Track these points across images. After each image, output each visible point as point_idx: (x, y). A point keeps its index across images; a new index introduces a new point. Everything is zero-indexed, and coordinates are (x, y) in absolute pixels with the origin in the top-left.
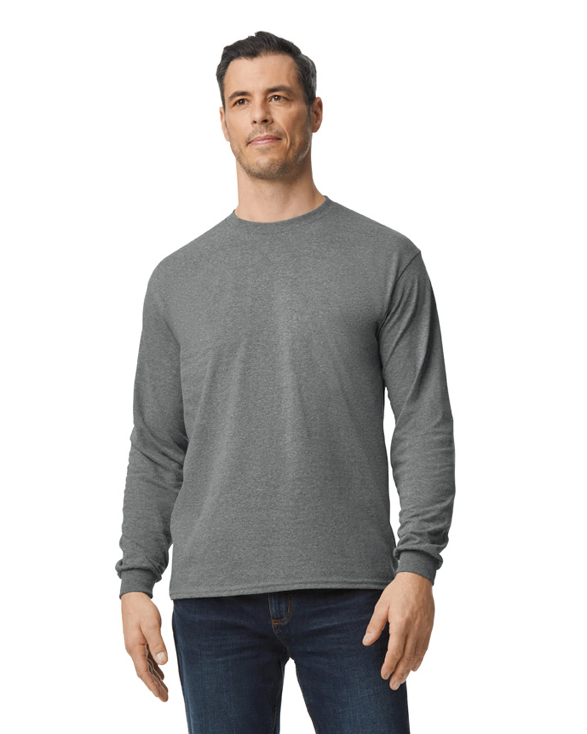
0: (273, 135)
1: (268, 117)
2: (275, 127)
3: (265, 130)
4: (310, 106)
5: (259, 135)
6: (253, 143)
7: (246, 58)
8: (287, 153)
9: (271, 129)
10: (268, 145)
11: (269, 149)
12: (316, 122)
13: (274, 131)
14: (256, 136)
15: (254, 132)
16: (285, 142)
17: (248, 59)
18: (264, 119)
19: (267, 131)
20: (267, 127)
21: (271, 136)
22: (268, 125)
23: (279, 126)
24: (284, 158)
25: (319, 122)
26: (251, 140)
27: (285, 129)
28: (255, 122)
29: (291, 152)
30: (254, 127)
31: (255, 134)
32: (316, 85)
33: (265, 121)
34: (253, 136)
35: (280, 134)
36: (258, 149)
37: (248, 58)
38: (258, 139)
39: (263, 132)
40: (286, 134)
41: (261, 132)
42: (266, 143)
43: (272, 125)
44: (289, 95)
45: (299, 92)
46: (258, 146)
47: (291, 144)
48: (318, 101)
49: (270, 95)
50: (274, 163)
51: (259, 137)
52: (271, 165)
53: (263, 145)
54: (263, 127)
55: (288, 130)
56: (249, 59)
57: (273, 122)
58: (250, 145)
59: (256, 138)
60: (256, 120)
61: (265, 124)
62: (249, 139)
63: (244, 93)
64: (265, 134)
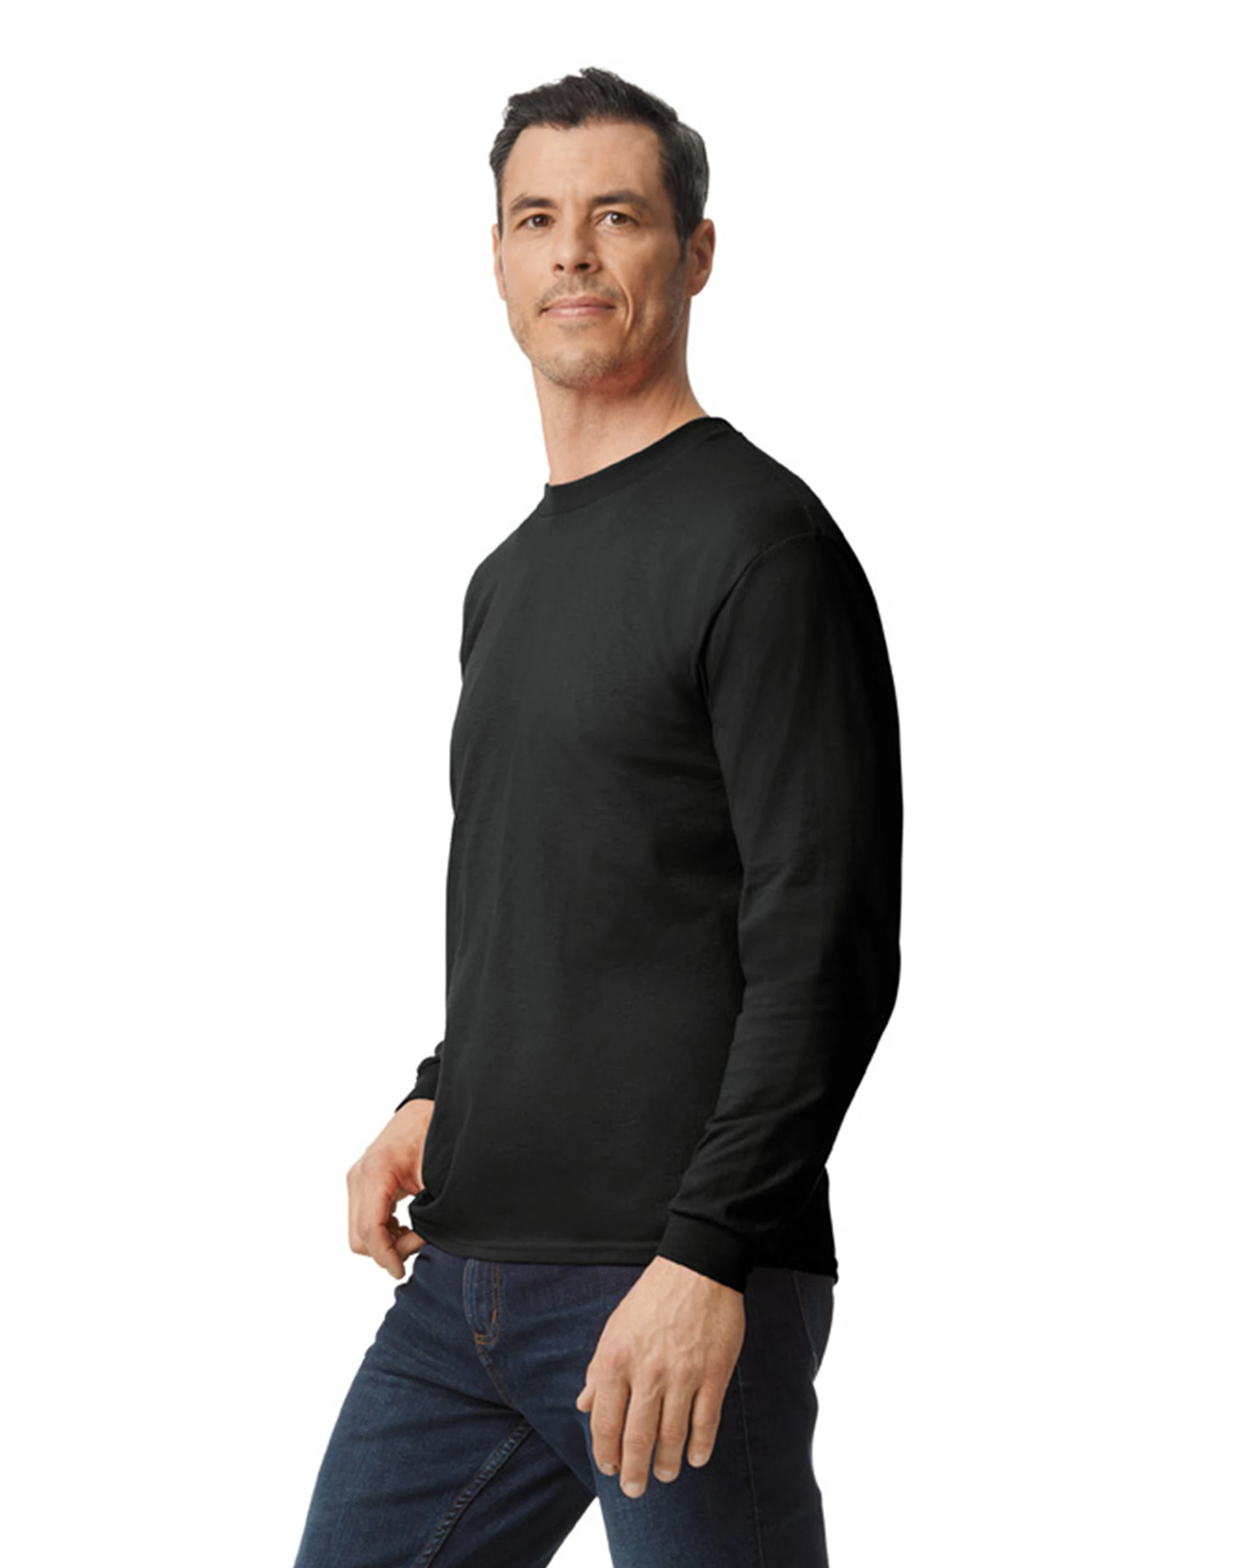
0: (599, 296)
1: (590, 258)
2: (605, 281)
3: (580, 287)
4: (686, 238)
5: (566, 295)
6: (550, 311)
7: (553, 127)
8: (624, 341)
9: (595, 285)
10: (584, 320)
11: (584, 328)
12: (698, 273)
13: (601, 288)
14: (558, 298)
15: (557, 290)
16: (623, 316)
17: (557, 129)
18: (581, 262)
19: (584, 288)
20: (585, 280)
21: (595, 299)
22: (589, 274)
23: (613, 278)
24: (617, 352)
25: (704, 273)
26: (548, 304)
27: (625, 288)
28: (560, 267)
29: (634, 337)
30: (557, 277)
31: (559, 292)
32: (706, 194)
33: (582, 267)
34: (553, 295)
35: (613, 296)
36: (561, 327)
37: (557, 126)
38: (566, 304)
39: (577, 289)
40: (626, 299)
41: (571, 290)
42: (580, 315)
43: (599, 277)
44: (640, 214)
45: (664, 206)
46: (562, 321)
47: (637, 319)
48: (706, 227)
49: (599, 211)
50: (592, 362)
51: (565, 300)
52: (587, 366)
53: (573, 319)
54: (577, 279)
55: (631, 288)
56: (561, 128)
57: (600, 268)
58: (544, 314)
59: (560, 302)
60: (562, 264)
61: (581, 274)
62: (543, 302)
63: (542, 203)
64: (581, 294)
